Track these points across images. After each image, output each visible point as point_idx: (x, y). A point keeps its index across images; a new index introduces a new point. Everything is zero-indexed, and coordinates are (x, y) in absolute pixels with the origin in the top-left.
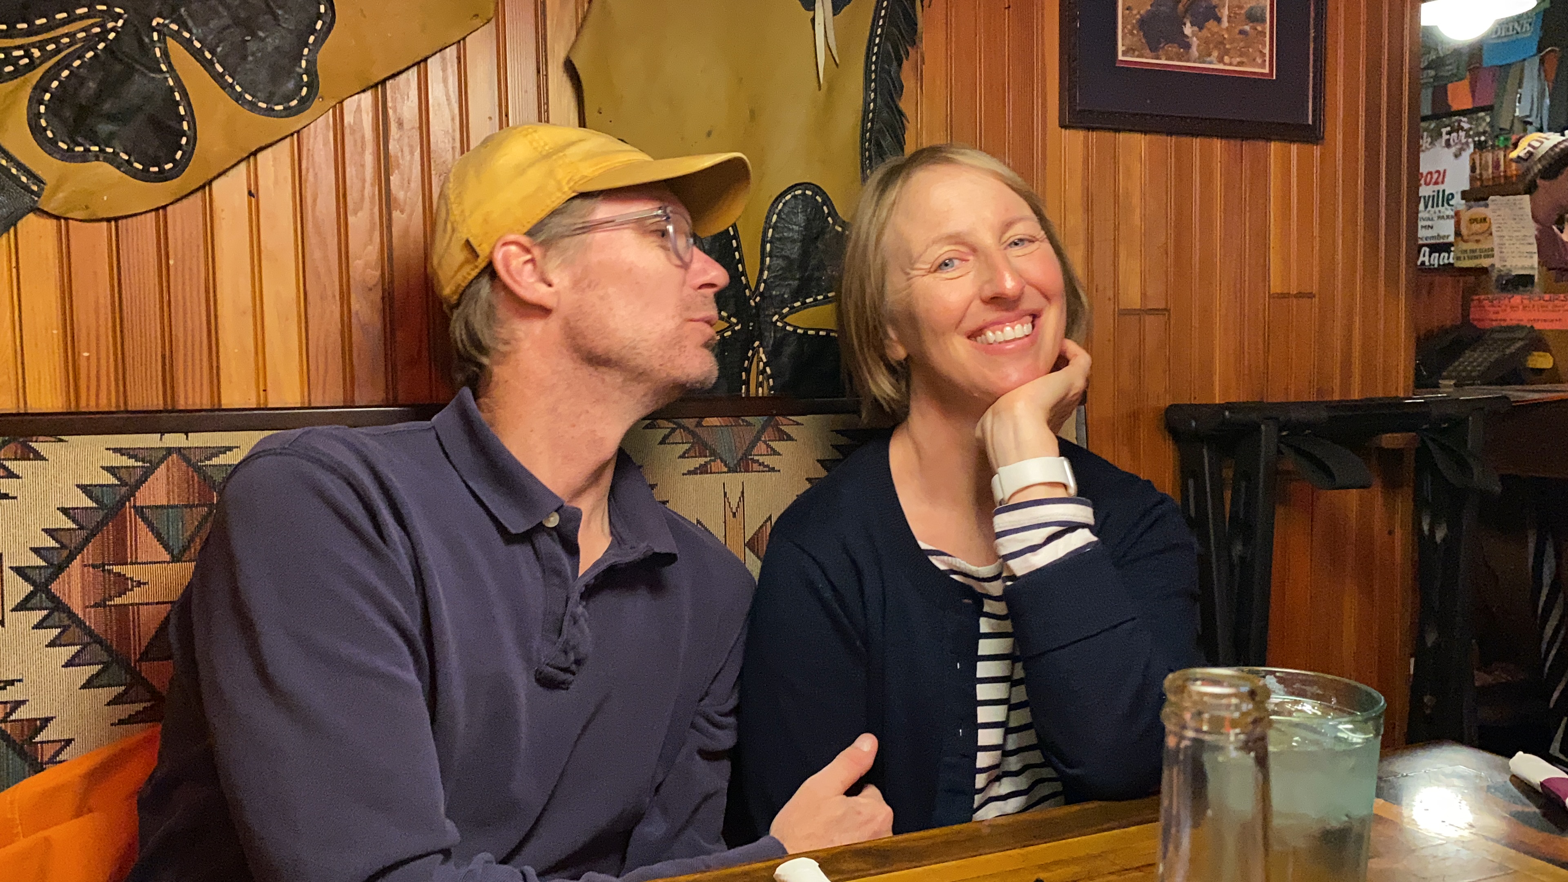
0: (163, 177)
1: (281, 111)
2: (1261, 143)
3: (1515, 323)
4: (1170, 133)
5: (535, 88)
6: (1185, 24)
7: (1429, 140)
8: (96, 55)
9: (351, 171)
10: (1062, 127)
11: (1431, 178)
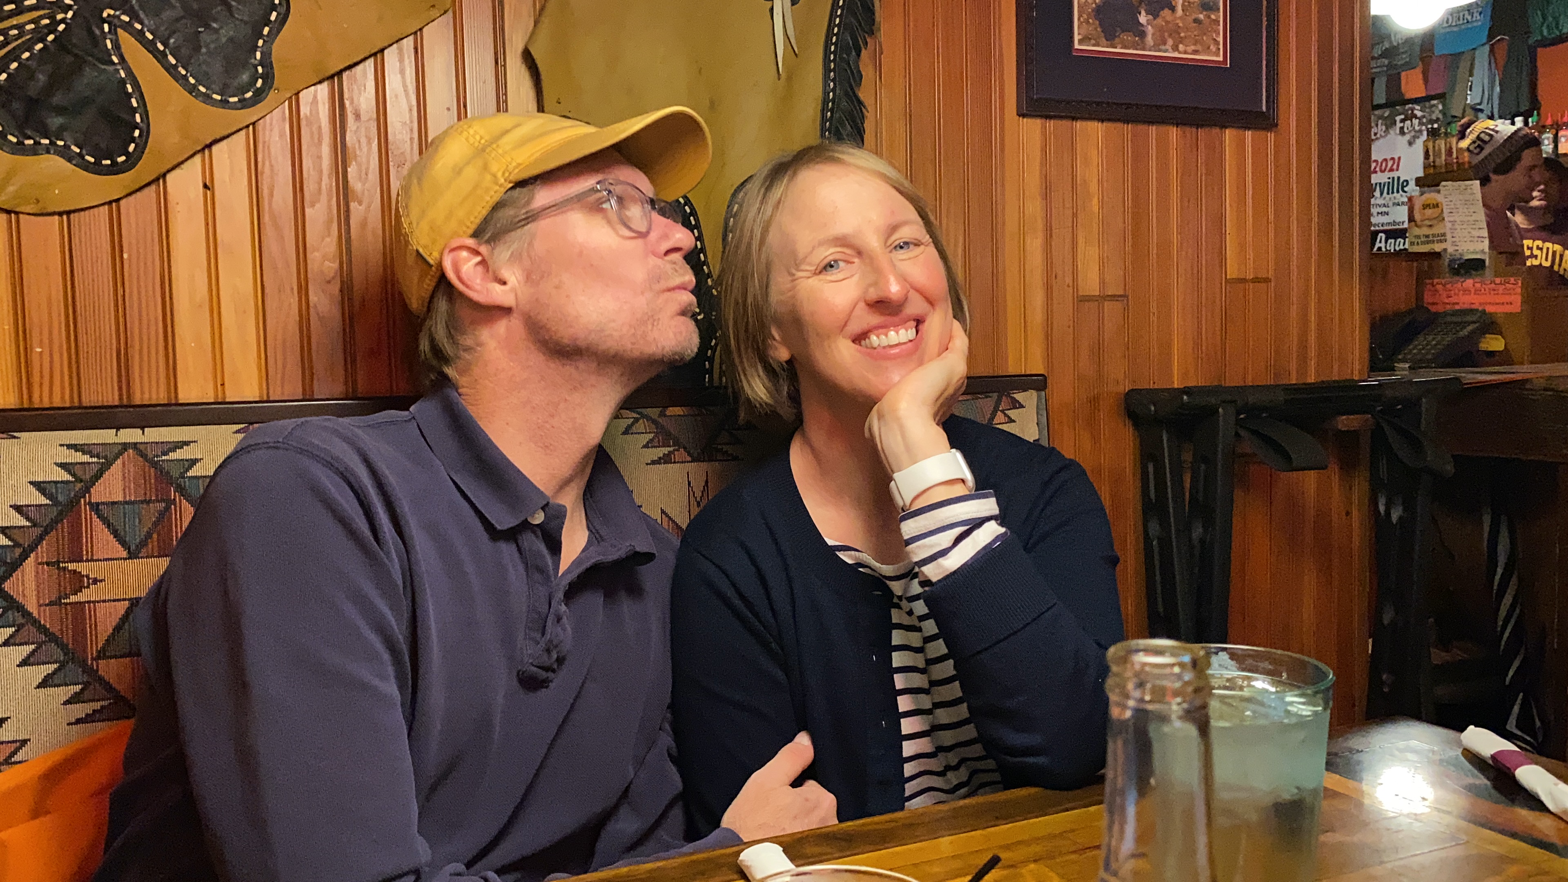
0: (115, 169)
1: (235, 103)
2: (1216, 131)
3: (1466, 306)
4: (1127, 122)
5: (493, 79)
6: (1140, 13)
7: (1384, 128)
8: (45, 47)
9: (307, 163)
10: (1019, 115)
11: (1386, 166)
